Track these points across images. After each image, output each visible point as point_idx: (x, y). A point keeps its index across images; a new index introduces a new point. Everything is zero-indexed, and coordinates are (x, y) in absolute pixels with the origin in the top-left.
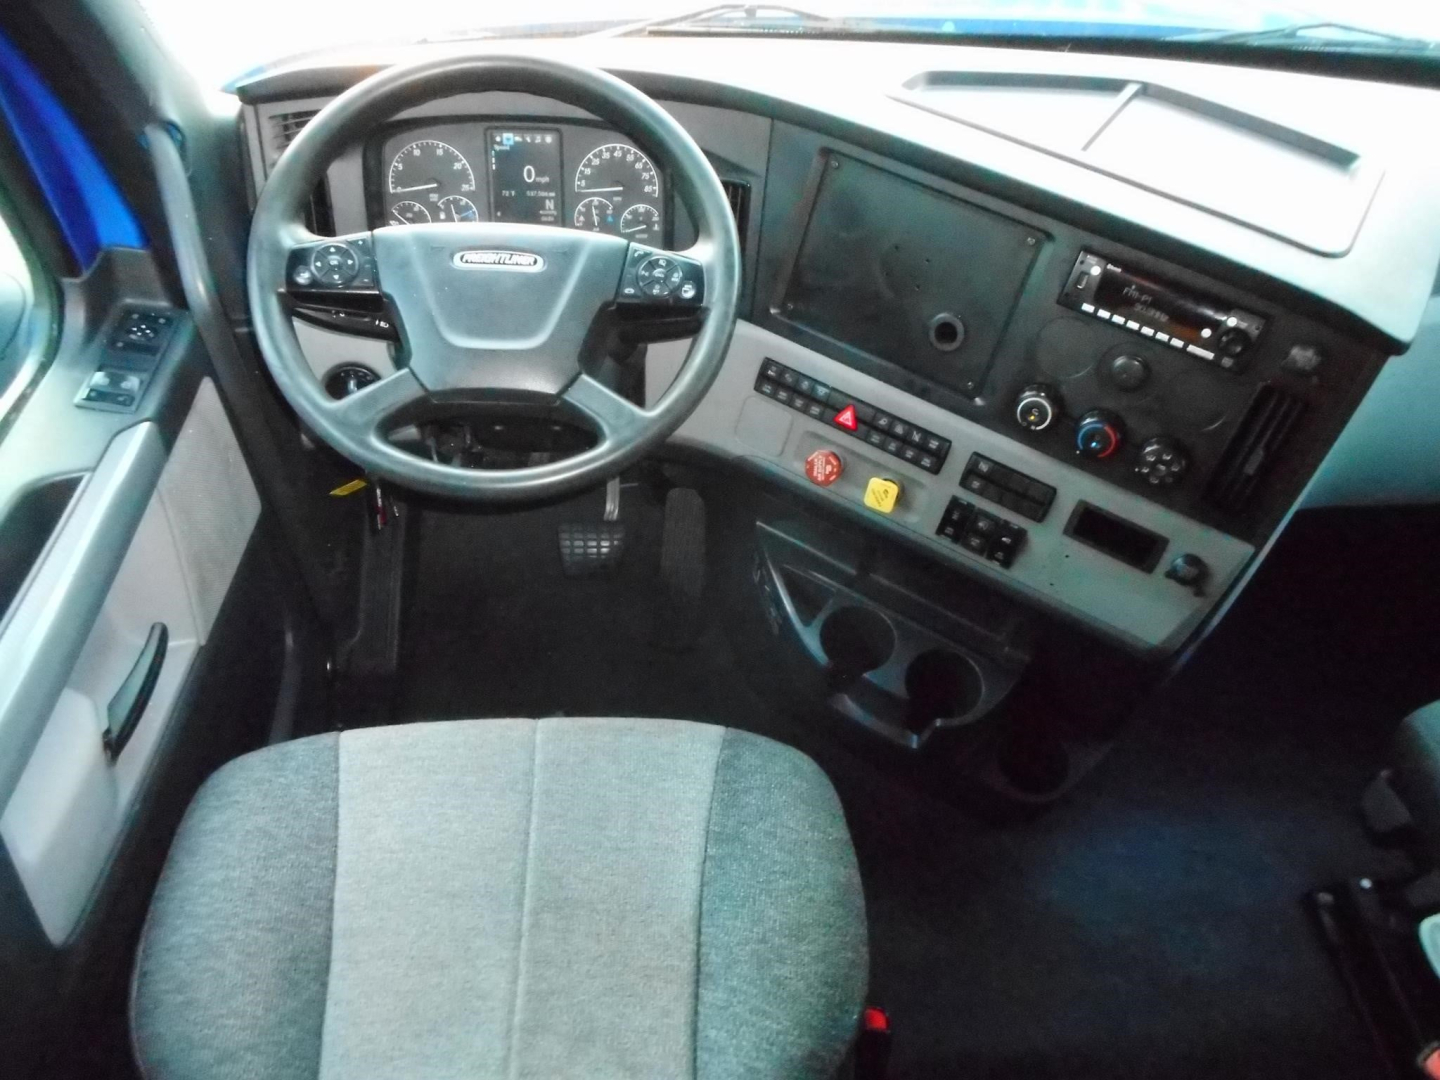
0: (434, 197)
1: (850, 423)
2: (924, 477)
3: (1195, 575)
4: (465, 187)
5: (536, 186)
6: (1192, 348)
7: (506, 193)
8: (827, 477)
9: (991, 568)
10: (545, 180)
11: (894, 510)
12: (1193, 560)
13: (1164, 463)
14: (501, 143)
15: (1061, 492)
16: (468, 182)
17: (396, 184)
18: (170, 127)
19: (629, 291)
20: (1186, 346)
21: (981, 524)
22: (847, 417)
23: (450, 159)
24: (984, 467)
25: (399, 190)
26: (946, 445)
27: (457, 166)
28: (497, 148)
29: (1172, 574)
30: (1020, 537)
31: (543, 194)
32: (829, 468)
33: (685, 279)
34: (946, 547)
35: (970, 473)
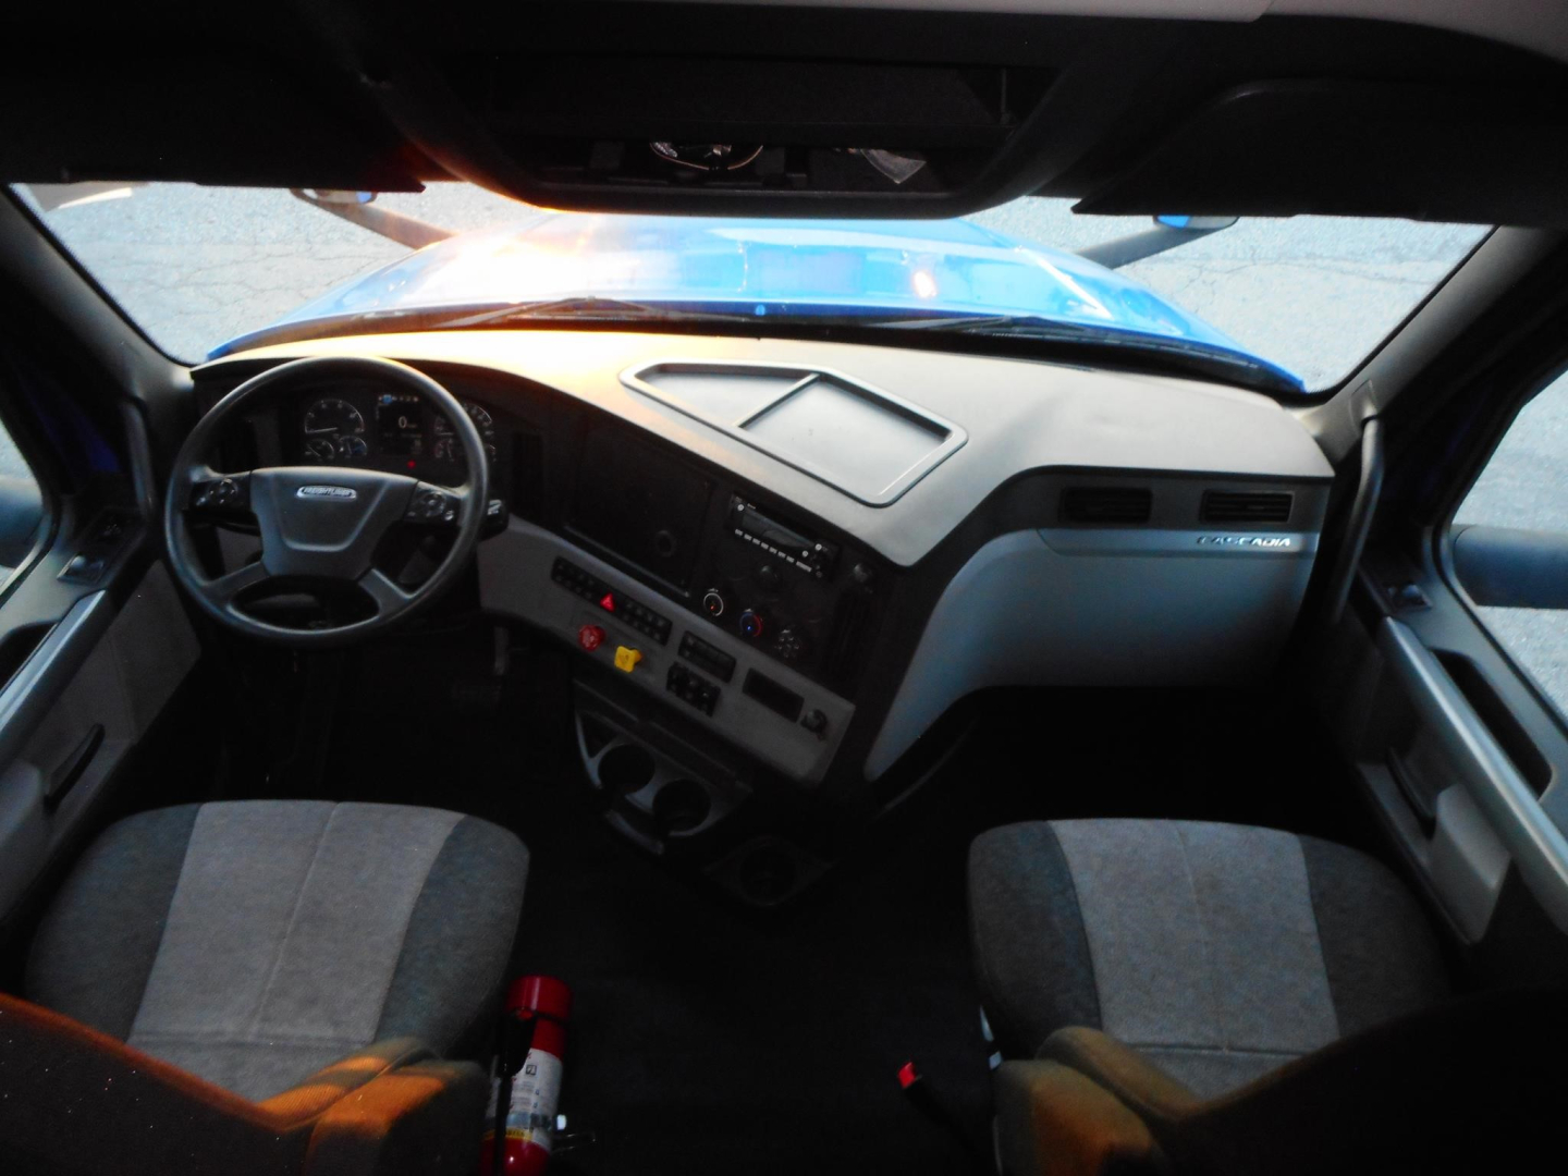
0: (336, 436)
1: (609, 606)
2: (657, 648)
3: (819, 726)
4: (358, 430)
5: (407, 430)
6: (798, 563)
7: (386, 435)
8: (592, 644)
9: (699, 715)
10: (413, 426)
11: (634, 670)
12: (818, 714)
13: (789, 643)
14: (382, 401)
15: (739, 662)
16: (359, 426)
17: (310, 427)
18: (137, 402)
19: (412, 514)
20: (795, 562)
21: (691, 683)
22: (607, 601)
23: (348, 411)
24: (691, 641)
25: (311, 431)
26: (669, 625)
27: (352, 416)
28: (380, 404)
29: (805, 724)
30: (716, 693)
31: (413, 436)
32: (592, 639)
33: (448, 508)
34: (671, 698)
35: (684, 646)
